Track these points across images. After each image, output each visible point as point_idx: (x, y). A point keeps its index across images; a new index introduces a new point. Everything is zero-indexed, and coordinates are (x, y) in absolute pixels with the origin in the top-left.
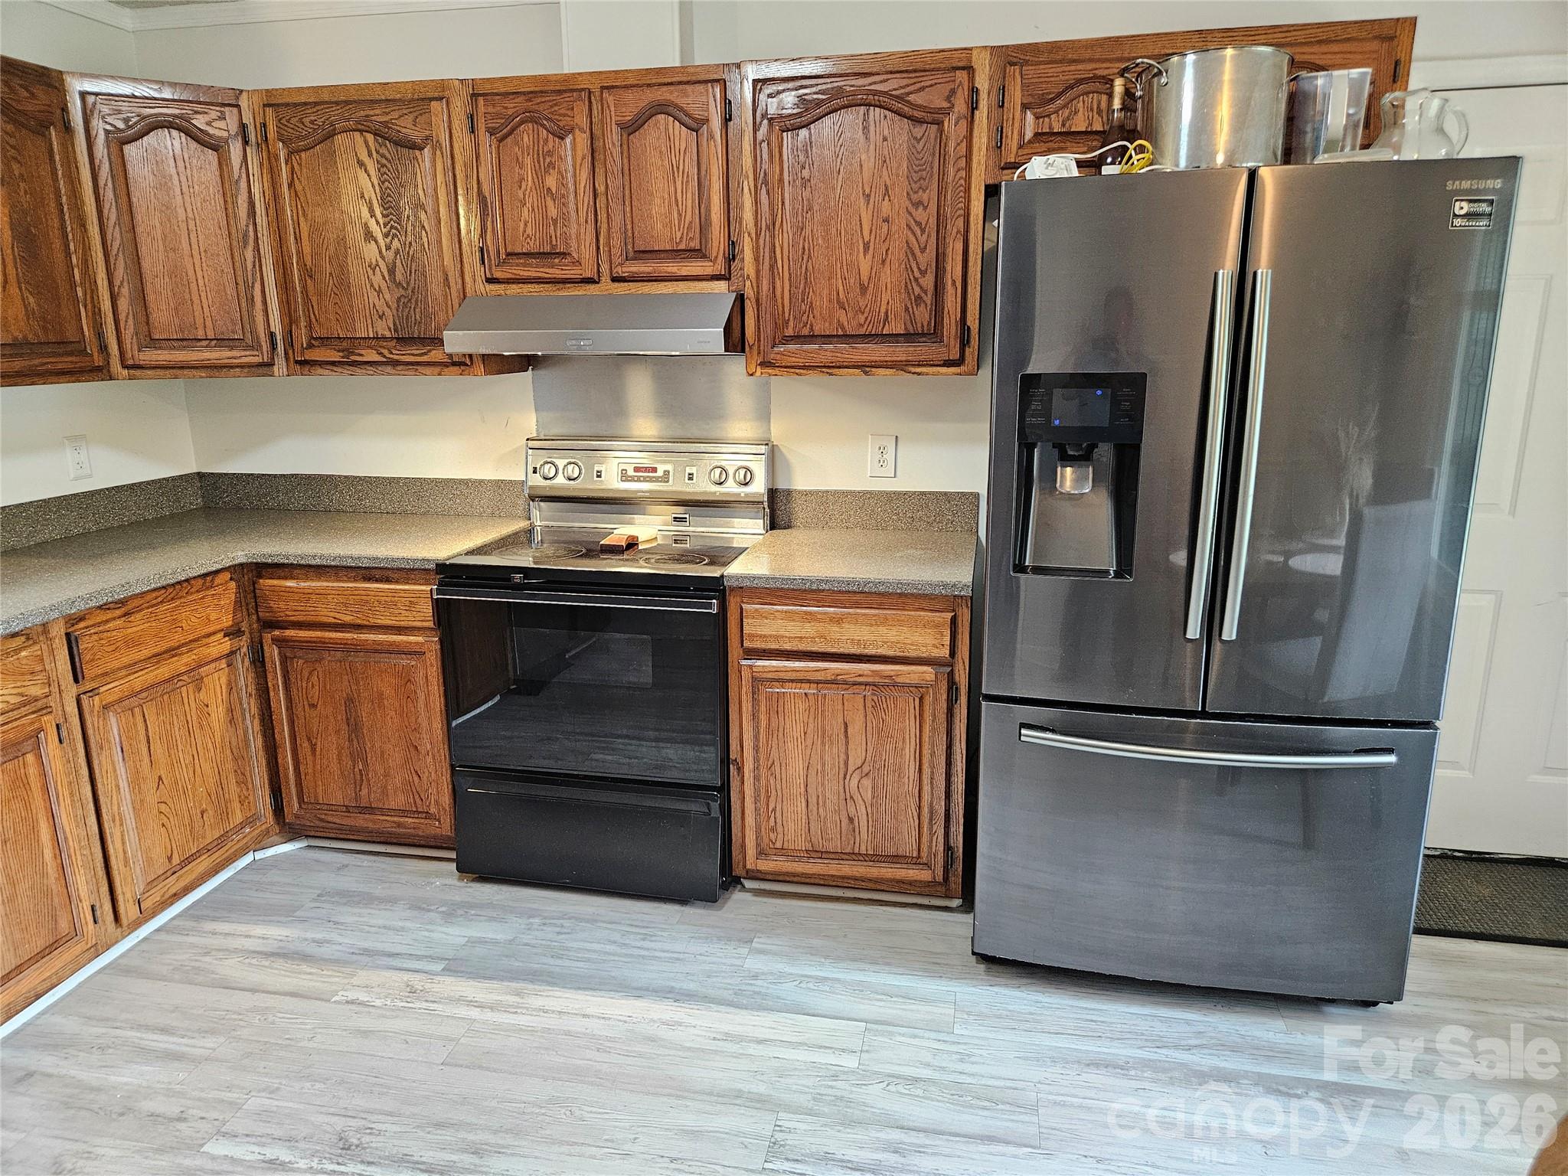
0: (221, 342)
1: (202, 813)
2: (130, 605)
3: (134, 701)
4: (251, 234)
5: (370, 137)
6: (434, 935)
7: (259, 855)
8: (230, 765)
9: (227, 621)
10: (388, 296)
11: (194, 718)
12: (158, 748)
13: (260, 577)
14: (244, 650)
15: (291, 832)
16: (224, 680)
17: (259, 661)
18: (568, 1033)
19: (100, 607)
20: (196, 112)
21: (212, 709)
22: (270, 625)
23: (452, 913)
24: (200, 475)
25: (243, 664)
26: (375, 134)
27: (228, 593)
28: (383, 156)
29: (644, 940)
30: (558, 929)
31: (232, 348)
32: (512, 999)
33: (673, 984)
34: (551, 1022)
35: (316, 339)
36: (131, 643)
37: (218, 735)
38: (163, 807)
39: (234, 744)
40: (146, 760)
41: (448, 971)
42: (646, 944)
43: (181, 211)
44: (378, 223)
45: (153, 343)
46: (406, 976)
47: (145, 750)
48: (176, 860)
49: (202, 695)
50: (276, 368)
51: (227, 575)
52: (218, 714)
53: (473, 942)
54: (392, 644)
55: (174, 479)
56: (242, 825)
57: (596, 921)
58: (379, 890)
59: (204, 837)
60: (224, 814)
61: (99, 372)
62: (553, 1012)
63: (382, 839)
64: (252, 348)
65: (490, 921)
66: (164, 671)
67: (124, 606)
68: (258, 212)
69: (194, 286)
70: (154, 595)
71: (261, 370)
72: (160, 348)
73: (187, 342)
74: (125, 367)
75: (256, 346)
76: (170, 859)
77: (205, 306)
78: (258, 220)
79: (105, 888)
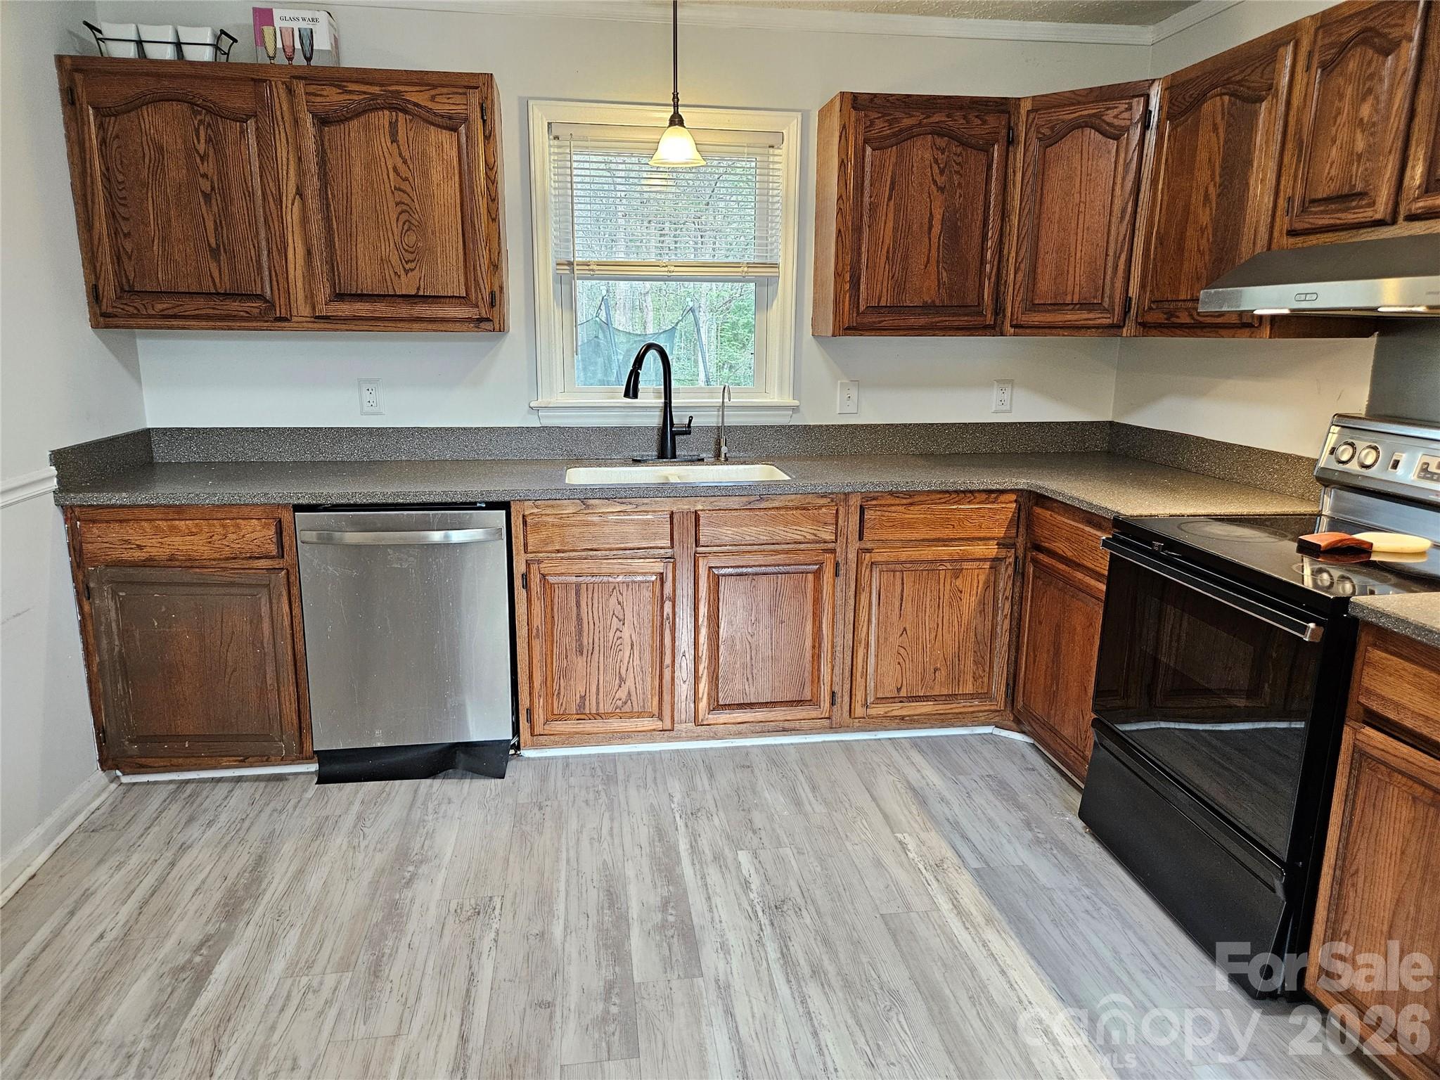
0: (1085, 305)
1: (936, 670)
2: (917, 499)
3: (899, 567)
4: (1129, 209)
5: (1226, 98)
6: (1007, 846)
7: (997, 732)
8: (970, 645)
9: (1000, 532)
10: (1207, 257)
11: (946, 597)
12: (908, 606)
13: (1037, 504)
14: (1011, 560)
15: (1018, 725)
16: (982, 578)
17: (1019, 573)
18: (973, 970)
19: (891, 493)
20: (1108, 109)
21: (965, 596)
22: (1038, 548)
23: (1046, 843)
24: (1111, 423)
25: (1006, 572)
26: (1231, 95)
27: (1008, 507)
28: (1232, 115)
29: (1143, 971)
30: (1090, 908)
31: (1090, 311)
32: (980, 920)
34: (977, 954)
35: (1154, 302)
36: (910, 525)
37: (965, 617)
38: (902, 651)
39: (980, 630)
40: (897, 611)
41: (977, 874)
42: (1140, 977)
43: (1077, 196)
44: (1215, 185)
45: (1034, 307)
46: (950, 854)
47: (897, 604)
48: (903, 693)
49: (959, 582)
50: (1125, 330)
51: (1014, 497)
52: (970, 602)
53: (1023, 870)
54: (1088, 586)
55: (1083, 423)
56: (972, 696)
57: (1130, 927)
58: (1024, 797)
59: (932, 688)
60: (956, 679)
61: (993, 329)
62: (989, 950)
64: (1105, 310)
65: (1055, 866)
66: (929, 553)
67: (910, 498)
68: (1143, 189)
69: (1072, 259)
70: (939, 496)
71: (1112, 331)
72: (1039, 311)
73: (1058, 306)
74: (1011, 326)
75: (1111, 310)
76: (899, 690)
77: (1077, 275)
78: (1141, 196)
79: (847, 686)
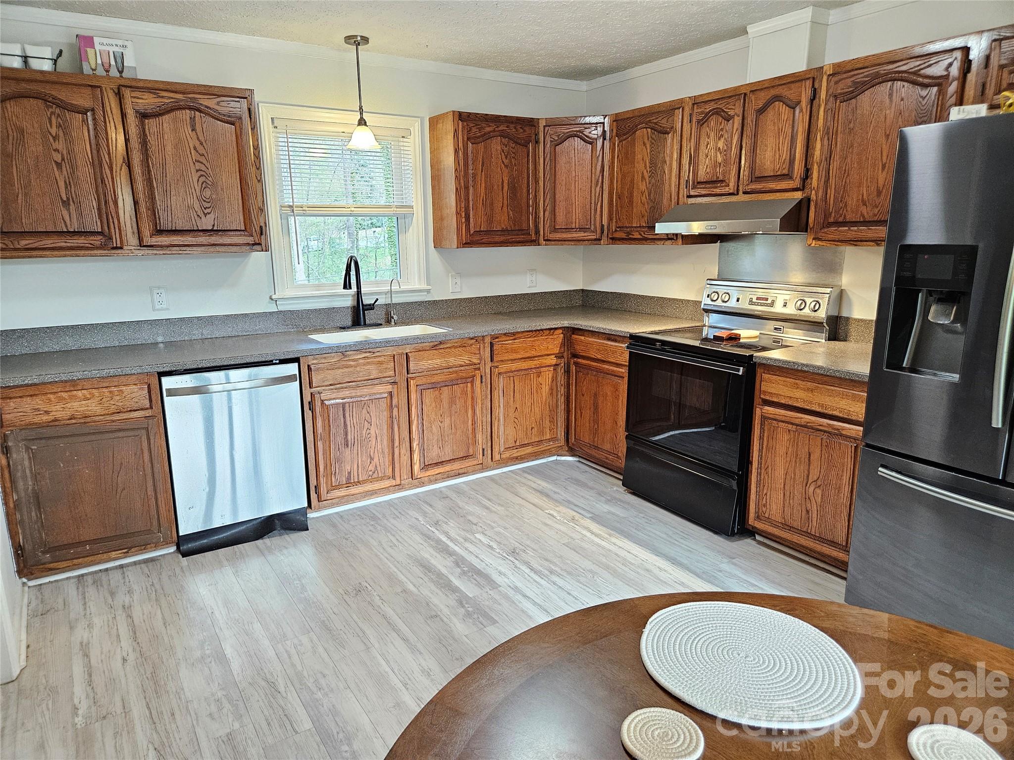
0: (582, 229)
1: (532, 428)
2: (517, 336)
3: (511, 374)
4: (600, 180)
5: (649, 130)
6: (597, 505)
7: (559, 458)
8: (547, 412)
9: (556, 350)
10: (646, 206)
11: (535, 388)
12: (517, 394)
13: (573, 334)
14: (563, 365)
15: (572, 452)
16: (550, 376)
17: (568, 372)
18: (616, 554)
19: (505, 334)
20: (586, 128)
21: (543, 386)
22: (575, 356)
23: (611, 500)
24: (583, 290)
25: (561, 371)
26: (652, 129)
27: (559, 337)
28: (653, 139)
30: (647, 521)
31: (585, 232)
32: (606, 536)
33: (677, 558)
34: (612, 548)
35: (618, 227)
36: (514, 351)
37: (544, 398)
38: (516, 420)
39: (551, 403)
40: (512, 399)
41: (592, 518)
42: (682, 541)
43: (573, 172)
44: (647, 171)
45: (555, 230)
46: (575, 514)
47: (512, 394)
48: (518, 444)
49: (540, 379)
50: (602, 241)
51: (561, 331)
52: (545, 389)
53: (609, 512)
54: (613, 371)
55: (570, 291)
56: (549, 440)
57: (667, 524)
58: (591, 484)
59: (531, 439)
60: (541, 432)
61: (535, 242)
62: (617, 546)
63: (602, 464)
64: (594, 232)
65: (621, 508)
66: (524, 365)
67: (514, 335)
68: (605, 170)
69: (574, 205)
70: (527, 334)
71: (595, 242)
72: (558, 232)
73: (568, 230)
74: (544, 240)
75: (595, 231)
76: (515, 442)
77: (577, 213)
78: (605, 174)
79: (489, 444)
